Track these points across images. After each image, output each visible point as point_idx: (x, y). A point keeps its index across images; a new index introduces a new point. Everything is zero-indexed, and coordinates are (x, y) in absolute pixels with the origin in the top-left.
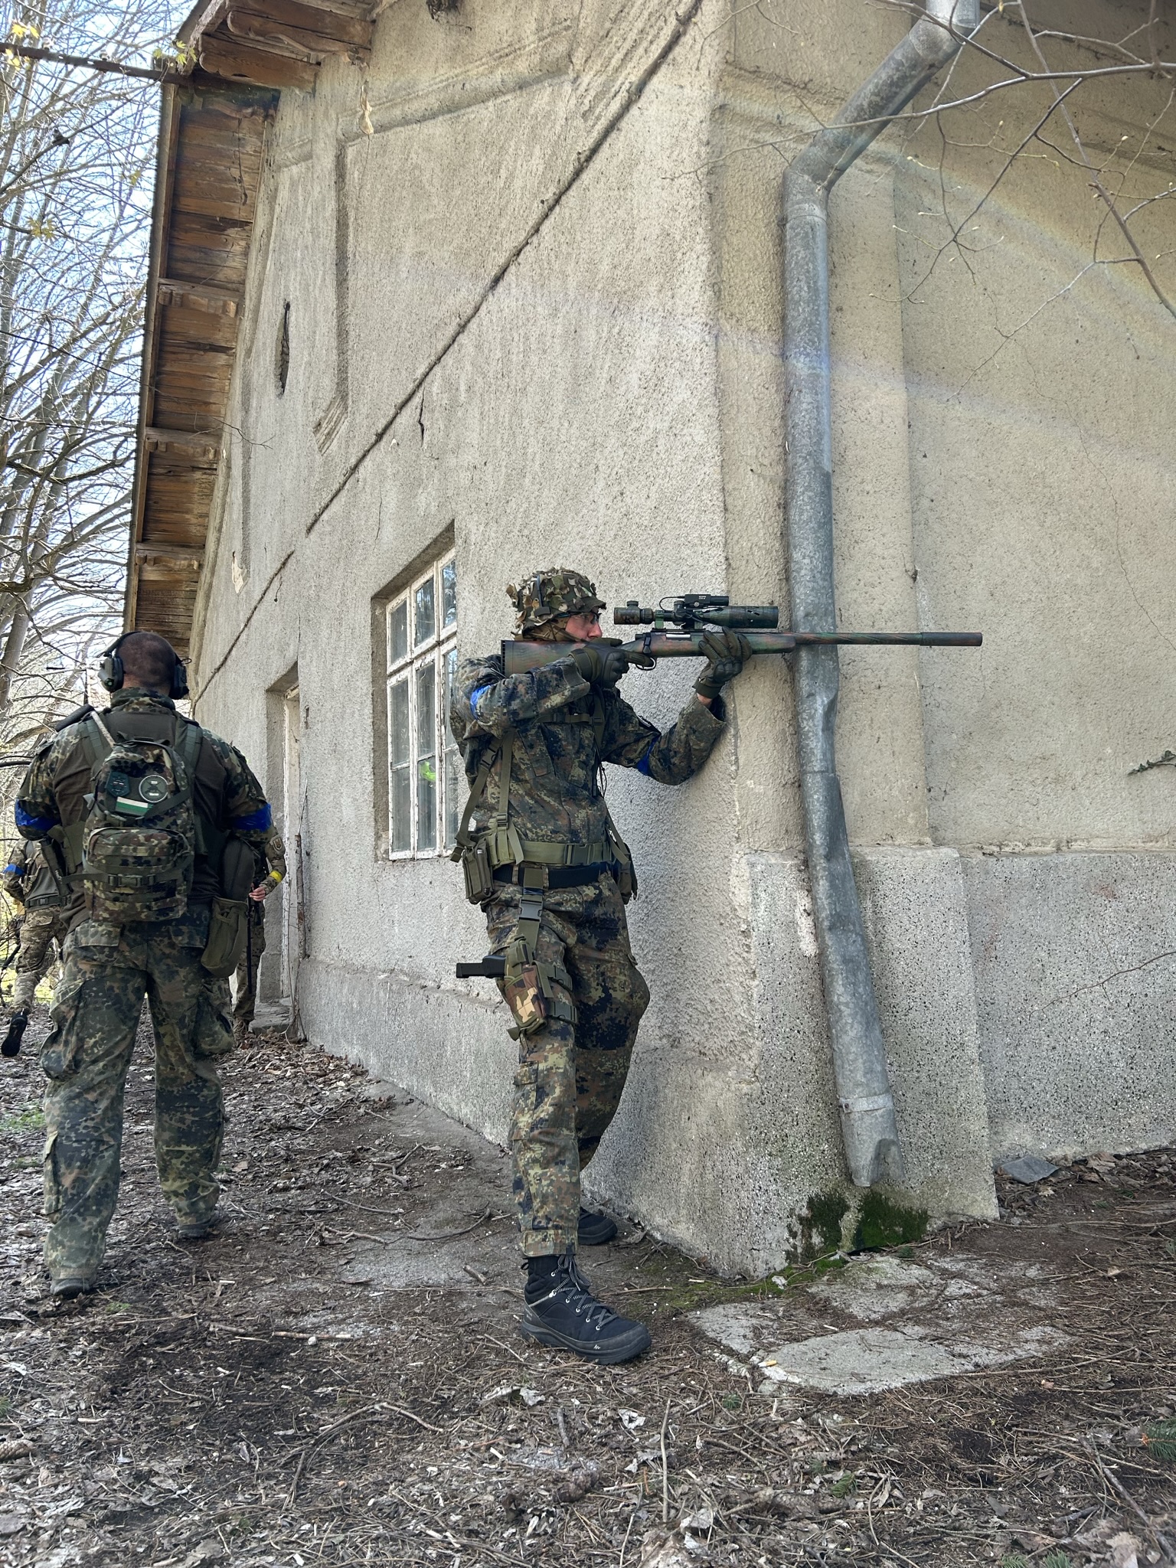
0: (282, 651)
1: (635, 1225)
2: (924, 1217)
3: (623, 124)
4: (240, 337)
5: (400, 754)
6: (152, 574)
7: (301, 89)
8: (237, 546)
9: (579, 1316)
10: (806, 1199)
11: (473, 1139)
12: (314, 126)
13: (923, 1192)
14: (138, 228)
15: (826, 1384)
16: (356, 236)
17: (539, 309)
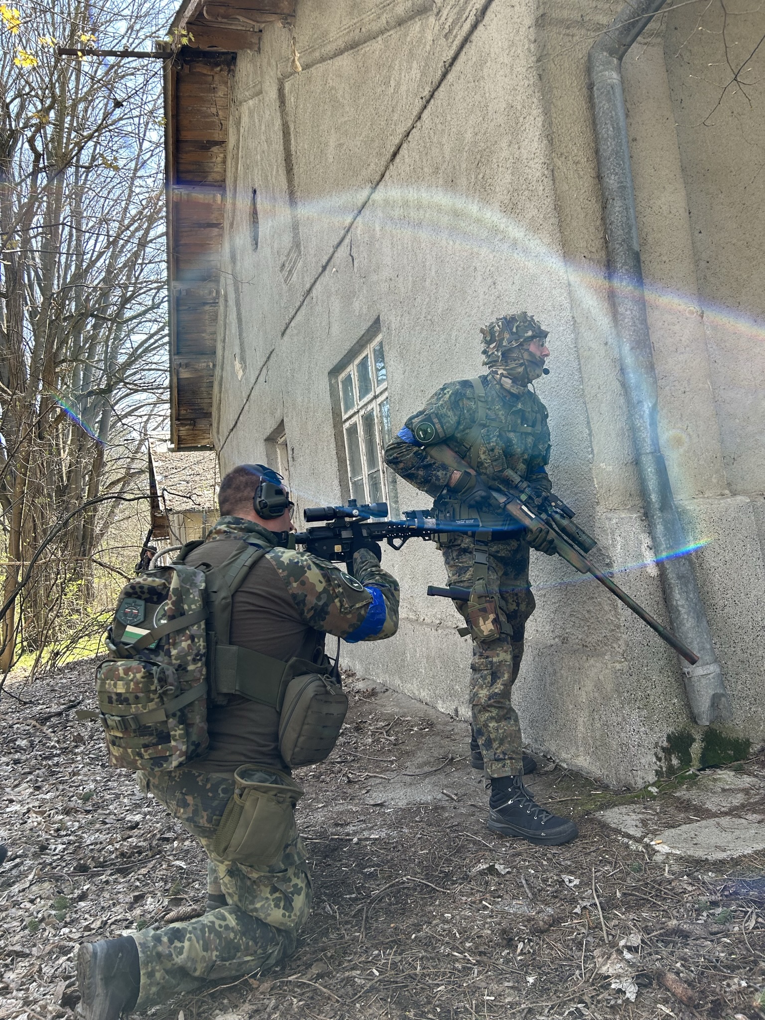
0: (272, 414)
1: (548, 759)
2: (748, 743)
3: (474, 37)
4: (225, 215)
5: (356, 470)
6: (185, 374)
7: (251, 49)
8: (237, 350)
9: (529, 815)
10: (665, 736)
11: (431, 712)
12: (262, 72)
13: (745, 727)
14: (152, 155)
15: (699, 854)
16: (296, 140)
17: (426, 169)
